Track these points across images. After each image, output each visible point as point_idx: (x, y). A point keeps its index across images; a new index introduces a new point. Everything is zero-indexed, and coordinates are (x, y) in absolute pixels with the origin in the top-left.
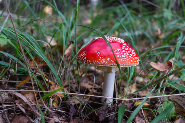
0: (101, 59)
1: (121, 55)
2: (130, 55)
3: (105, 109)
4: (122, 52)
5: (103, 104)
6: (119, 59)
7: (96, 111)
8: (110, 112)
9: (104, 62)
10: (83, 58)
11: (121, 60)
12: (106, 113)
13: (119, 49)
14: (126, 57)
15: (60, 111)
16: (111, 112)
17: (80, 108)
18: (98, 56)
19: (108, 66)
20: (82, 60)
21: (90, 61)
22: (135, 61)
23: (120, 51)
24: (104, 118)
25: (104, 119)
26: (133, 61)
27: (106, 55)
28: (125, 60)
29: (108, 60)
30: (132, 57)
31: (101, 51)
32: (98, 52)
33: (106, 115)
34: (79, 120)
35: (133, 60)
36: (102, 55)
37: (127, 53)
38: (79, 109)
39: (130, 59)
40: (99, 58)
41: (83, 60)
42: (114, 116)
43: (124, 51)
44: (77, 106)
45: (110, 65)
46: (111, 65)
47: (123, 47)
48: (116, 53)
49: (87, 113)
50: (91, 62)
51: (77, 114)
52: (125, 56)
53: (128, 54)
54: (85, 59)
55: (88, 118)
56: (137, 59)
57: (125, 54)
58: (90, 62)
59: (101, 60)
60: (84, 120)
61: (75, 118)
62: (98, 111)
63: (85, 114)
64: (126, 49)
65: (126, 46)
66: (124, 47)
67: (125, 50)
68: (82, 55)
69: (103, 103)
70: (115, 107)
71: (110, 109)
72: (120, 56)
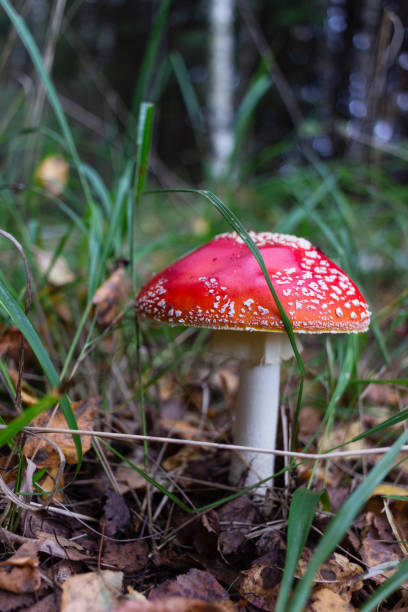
0: (222, 302)
1: (297, 288)
2: (331, 291)
3: (241, 506)
4: (301, 279)
5: (234, 489)
6: (291, 304)
7: (209, 515)
8: (261, 519)
9: (232, 312)
10: (155, 305)
11: (299, 305)
12: (248, 523)
13: (289, 267)
14: (319, 296)
15: (67, 513)
16: (264, 522)
17: (147, 506)
18: (211, 291)
19: (248, 329)
20: (150, 311)
21: (179, 313)
22: (353, 315)
23: (293, 275)
24: (236, 543)
25: (239, 548)
26: (347, 311)
27: (240, 289)
28: (313, 307)
29: (246, 307)
30: (339, 296)
31: (222, 276)
32: (209, 280)
33: (244, 531)
34: (140, 550)
35: (344, 309)
36: (224, 288)
37: (320, 282)
38: (144, 507)
39: (332, 302)
40: (212, 298)
41: (156, 309)
42: (276, 535)
43: (308, 275)
44: (135, 495)
45: (256, 326)
46: (261, 326)
47: (304, 262)
48: (279, 282)
49: (174, 524)
50: (182, 317)
51: (134, 526)
52: (312, 294)
53: (325, 287)
54: (160, 308)
55: (176, 542)
56: (363, 309)
57: (312, 285)
58: (179, 318)
59: (220, 307)
60: (160, 551)
61: (124, 543)
62: (215, 514)
63: (163, 529)
64: (317, 270)
65: (318, 261)
66: (309, 262)
67: (314, 274)
68: (150, 294)
69: (237, 486)
70: (283, 500)
71: (261, 508)
72: (294, 291)
